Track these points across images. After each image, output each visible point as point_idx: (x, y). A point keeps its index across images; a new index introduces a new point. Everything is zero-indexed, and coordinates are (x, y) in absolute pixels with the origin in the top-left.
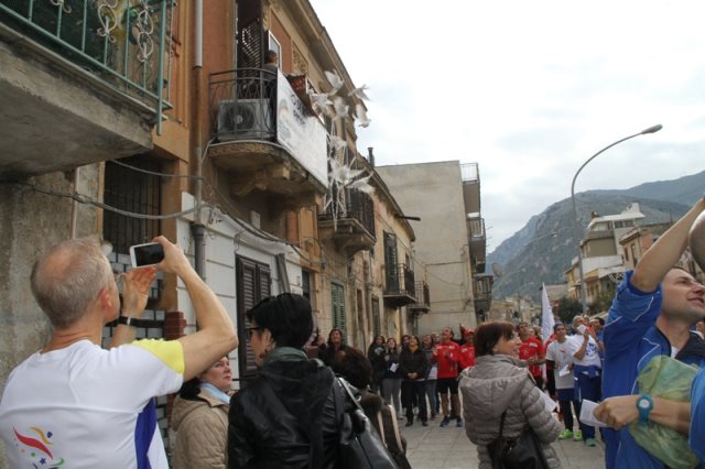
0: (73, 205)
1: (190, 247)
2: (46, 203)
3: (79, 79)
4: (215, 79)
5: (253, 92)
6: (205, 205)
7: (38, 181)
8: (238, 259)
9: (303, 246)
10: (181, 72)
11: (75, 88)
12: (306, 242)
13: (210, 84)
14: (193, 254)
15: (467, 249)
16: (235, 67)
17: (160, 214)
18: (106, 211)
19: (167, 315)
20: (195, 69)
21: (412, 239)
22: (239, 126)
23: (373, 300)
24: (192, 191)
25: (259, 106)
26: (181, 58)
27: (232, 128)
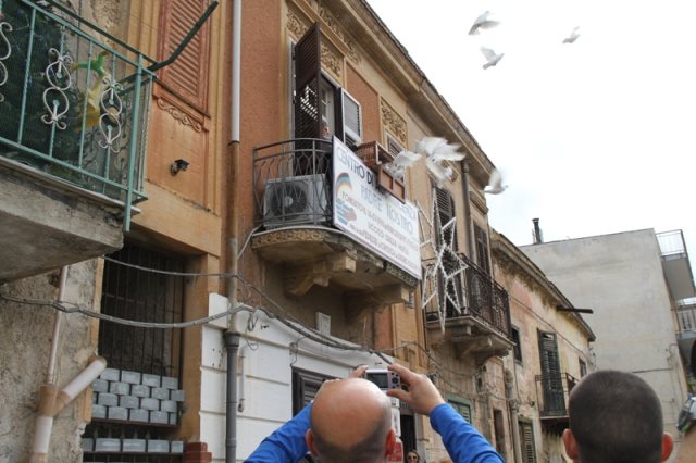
0: (56, 315)
1: (221, 361)
2: (20, 313)
3: (16, 174)
4: (261, 153)
5: (303, 167)
6: (242, 308)
7: (13, 288)
8: (296, 373)
9: (401, 354)
10: (211, 150)
11: (13, 185)
12: (405, 348)
13: (255, 161)
14: (226, 369)
15: (676, 350)
16: (291, 136)
17: (182, 320)
18: (102, 321)
19: (187, 447)
20: (231, 144)
21: (591, 338)
22: (288, 210)
23: (520, 423)
24: (225, 292)
25: (313, 184)
26: (211, 134)
27: (279, 213)
